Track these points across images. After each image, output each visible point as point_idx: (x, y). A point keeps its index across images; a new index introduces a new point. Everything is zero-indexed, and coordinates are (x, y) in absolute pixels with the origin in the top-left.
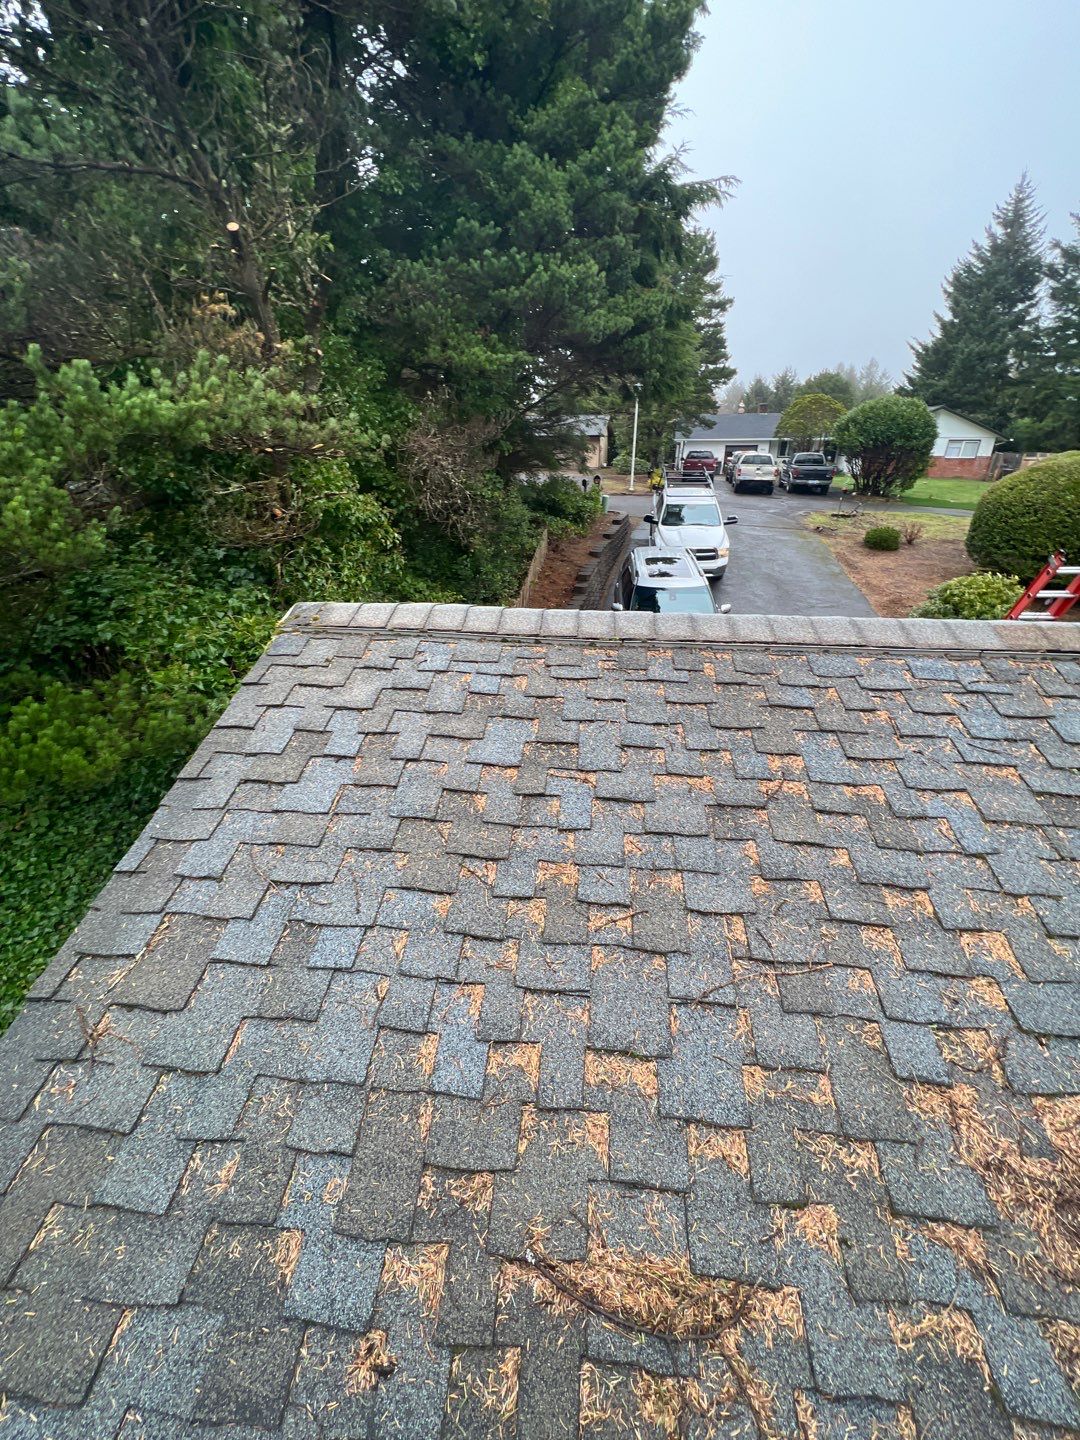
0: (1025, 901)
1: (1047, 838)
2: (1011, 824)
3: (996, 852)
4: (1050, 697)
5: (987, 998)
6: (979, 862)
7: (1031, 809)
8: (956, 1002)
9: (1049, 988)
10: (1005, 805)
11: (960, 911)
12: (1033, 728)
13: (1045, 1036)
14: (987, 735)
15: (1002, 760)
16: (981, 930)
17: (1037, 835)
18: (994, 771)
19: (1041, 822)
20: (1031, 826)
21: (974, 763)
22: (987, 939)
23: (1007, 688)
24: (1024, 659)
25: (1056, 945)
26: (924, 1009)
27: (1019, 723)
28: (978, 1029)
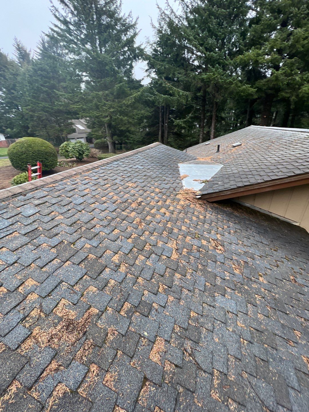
0: (33, 264)
1: (32, 245)
2: (21, 247)
3: (19, 258)
4: (18, 207)
5: (32, 299)
6: (16, 264)
7: (26, 239)
8: (24, 309)
9: (46, 281)
10: (17, 243)
11: (15, 283)
12: (17, 218)
13: (49, 294)
14: (4, 227)
15: (11, 232)
16: (24, 282)
17: (29, 246)
18: (10, 236)
19: (28, 241)
20: (26, 244)
21: (3, 237)
22: (26, 284)
23: (5, 210)
24: (7, 200)
25: (44, 269)
26: (16, 320)
27: (13, 218)
28: (33, 309)
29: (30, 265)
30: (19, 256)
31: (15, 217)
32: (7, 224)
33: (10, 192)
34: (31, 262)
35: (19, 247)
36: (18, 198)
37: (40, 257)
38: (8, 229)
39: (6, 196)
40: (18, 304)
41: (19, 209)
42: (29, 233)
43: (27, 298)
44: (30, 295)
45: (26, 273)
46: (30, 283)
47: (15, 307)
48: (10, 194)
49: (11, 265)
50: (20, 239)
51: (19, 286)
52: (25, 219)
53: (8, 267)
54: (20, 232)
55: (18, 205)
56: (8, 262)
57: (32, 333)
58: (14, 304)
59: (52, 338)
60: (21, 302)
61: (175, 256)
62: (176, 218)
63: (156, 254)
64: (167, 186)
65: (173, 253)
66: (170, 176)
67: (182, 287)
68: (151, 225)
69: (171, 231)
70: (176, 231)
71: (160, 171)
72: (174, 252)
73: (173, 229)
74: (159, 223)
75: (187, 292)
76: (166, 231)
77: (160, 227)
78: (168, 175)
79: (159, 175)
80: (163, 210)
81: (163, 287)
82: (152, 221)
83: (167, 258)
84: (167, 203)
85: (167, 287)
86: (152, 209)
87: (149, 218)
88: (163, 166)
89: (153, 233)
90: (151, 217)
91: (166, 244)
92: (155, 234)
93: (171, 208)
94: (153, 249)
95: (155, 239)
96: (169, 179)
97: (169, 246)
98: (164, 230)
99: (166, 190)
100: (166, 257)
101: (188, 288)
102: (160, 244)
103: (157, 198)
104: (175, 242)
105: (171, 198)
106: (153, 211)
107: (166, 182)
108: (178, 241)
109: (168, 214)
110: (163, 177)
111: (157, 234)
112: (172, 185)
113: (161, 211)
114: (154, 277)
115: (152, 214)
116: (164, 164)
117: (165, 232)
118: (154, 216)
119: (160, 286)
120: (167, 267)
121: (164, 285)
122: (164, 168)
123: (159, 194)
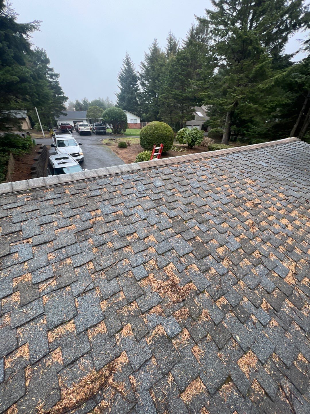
0: (155, 226)
1: (157, 210)
2: (149, 209)
3: (148, 217)
4: (152, 178)
5: (152, 251)
6: (145, 221)
7: (153, 204)
8: (146, 256)
9: (162, 243)
10: (148, 205)
11: (143, 234)
12: (150, 186)
13: (163, 253)
14: (141, 190)
15: (145, 195)
16: (148, 236)
17: (155, 210)
18: (144, 198)
19: (155, 206)
20: (153, 208)
21: (140, 198)
22: (150, 238)
23: (143, 178)
24: (146, 170)
25: (162, 233)
26: (140, 261)
27: (147, 185)
28: (151, 259)
29: (153, 225)
30: (148, 215)
31: (149, 185)
32: (144, 189)
33: (149, 164)
34: (154, 223)
35: (149, 208)
36: (152, 170)
37: (160, 222)
38: (144, 192)
39: (146, 167)
40: (143, 251)
41: (152, 179)
42: (156, 200)
43: (149, 249)
44: (150, 248)
45: (150, 230)
46: (152, 239)
47: (141, 251)
48: (149, 166)
49: (143, 220)
50: (150, 202)
51: (145, 238)
52: (155, 188)
53: (140, 220)
54: (151, 197)
55: (152, 176)
56: (141, 217)
57: (148, 276)
58: (141, 249)
59: (160, 288)
60: (145, 250)
61: (290, 279)
62: (302, 237)
63: (265, 267)
64: (298, 195)
65: (289, 276)
66: (304, 183)
67: (293, 320)
68: (265, 233)
69: (290, 250)
70: (298, 251)
71: (291, 174)
72: (290, 274)
73: (294, 248)
74: (277, 234)
75: (299, 329)
76: (284, 247)
77: (276, 239)
78: (302, 181)
79: (288, 179)
80: (285, 221)
81: (267, 305)
82: (267, 229)
83: (279, 277)
84: (293, 214)
85: (272, 308)
86: (270, 216)
87: (264, 224)
88: (297, 168)
89: (266, 243)
90: (267, 224)
91: (281, 261)
92: (268, 244)
93: (297, 223)
94: (263, 259)
95: (267, 249)
96: (302, 186)
97: (285, 265)
98: (282, 244)
99: (294, 199)
100: (277, 275)
101: (301, 325)
102: (273, 258)
103: (279, 205)
104: (294, 264)
105: (300, 211)
106: (271, 218)
107: (296, 189)
108: (298, 265)
109: (290, 228)
110: (294, 182)
111: (270, 245)
112: (304, 195)
113: (281, 221)
114: (257, 288)
115: (270, 221)
116: (298, 166)
117: (282, 247)
118: (271, 224)
119: (264, 302)
120: (277, 287)
121: (268, 304)
122: (297, 171)
123: (283, 201)
